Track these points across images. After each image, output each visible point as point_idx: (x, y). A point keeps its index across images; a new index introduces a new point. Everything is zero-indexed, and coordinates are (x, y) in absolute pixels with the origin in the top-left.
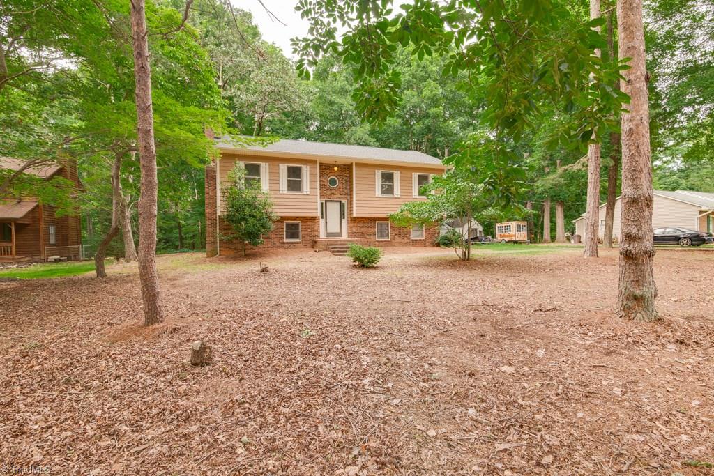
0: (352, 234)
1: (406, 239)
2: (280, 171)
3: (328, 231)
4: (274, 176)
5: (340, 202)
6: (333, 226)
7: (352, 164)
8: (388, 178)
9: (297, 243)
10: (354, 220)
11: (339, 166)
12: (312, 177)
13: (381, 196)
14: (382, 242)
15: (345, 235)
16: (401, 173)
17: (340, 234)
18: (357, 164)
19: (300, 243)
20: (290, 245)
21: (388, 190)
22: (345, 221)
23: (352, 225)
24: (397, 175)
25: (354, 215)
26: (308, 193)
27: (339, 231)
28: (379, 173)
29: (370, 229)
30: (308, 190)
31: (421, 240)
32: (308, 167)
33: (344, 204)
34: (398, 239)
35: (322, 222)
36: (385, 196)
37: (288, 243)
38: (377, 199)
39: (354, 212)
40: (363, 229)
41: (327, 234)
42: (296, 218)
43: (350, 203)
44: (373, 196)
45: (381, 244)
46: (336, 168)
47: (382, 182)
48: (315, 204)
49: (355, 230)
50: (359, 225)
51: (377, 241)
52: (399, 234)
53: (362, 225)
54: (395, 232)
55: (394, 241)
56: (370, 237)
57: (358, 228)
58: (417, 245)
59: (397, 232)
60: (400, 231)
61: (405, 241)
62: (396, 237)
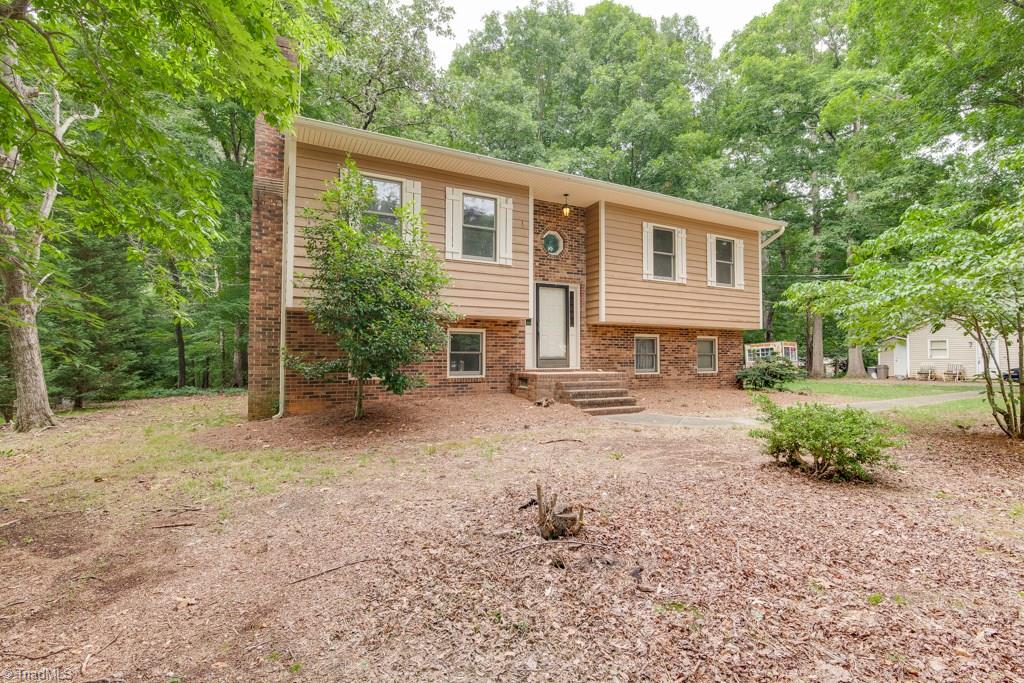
0: (590, 362)
1: (687, 372)
2: (449, 203)
3: (541, 355)
5: (566, 288)
6: (552, 347)
7: (596, 206)
8: (664, 240)
9: (476, 381)
10: (595, 330)
11: (576, 210)
12: (519, 225)
14: (646, 378)
15: (575, 362)
17: (564, 361)
18: (609, 205)
19: (482, 381)
20: (461, 385)
21: (664, 265)
22: (574, 331)
23: (589, 341)
24: (681, 238)
25: (603, 319)
26: (510, 263)
27: (561, 353)
28: (648, 229)
29: (623, 350)
31: (712, 375)
32: (510, 200)
33: (572, 293)
34: (674, 373)
35: (529, 330)
36: (660, 279)
37: (456, 383)
38: (647, 285)
39: (603, 311)
40: (612, 351)
41: (541, 362)
42: (474, 322)
43: (591, 290)
44: (639, 278)
45: (643, 383)
46: (566, 211)
47: (655, 250)
48: (522, 289)
49: (595, 353)
50: (603, 342)
51: (637, 377)
52: (675, 362)
53: (610, 342)
54: (669, 358)
55: (667, 377)
56: (624, 368)
57: (602, 347)
58: (706, 385)
59: (672, 358)
60: (677, 356)
61: (687, 377)
62: (670, 368)
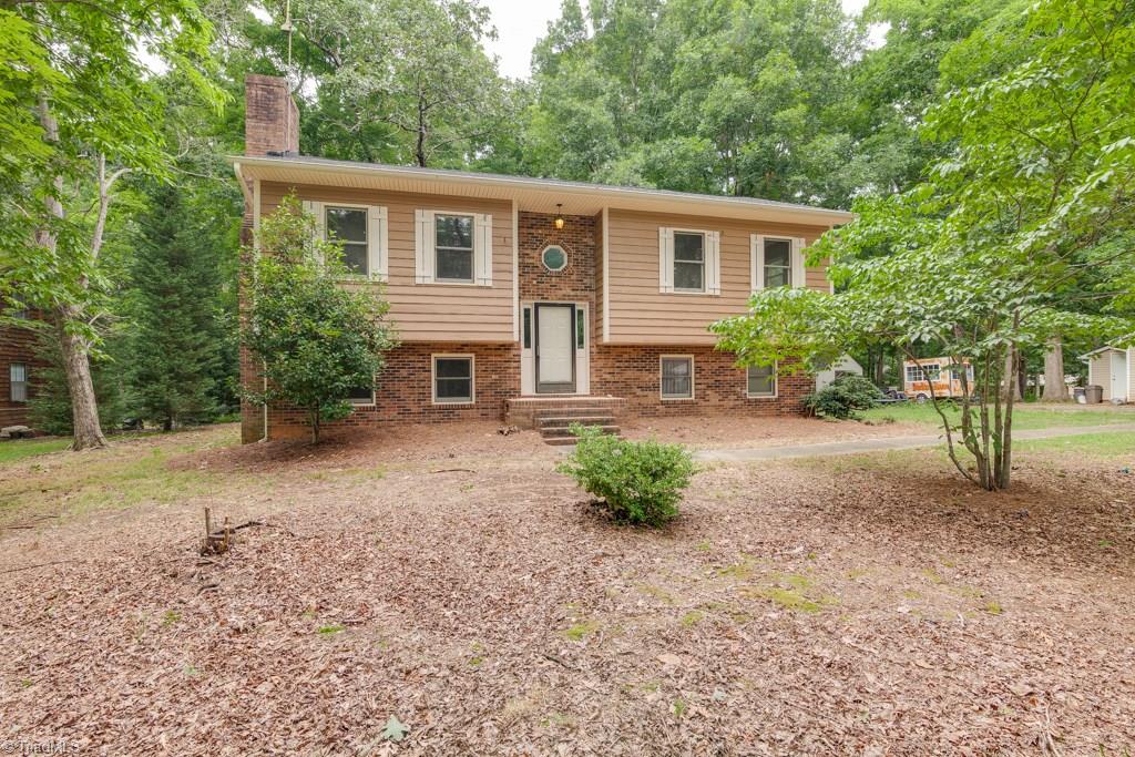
0: (600, 386)
1: (733, 397)
2: (418, 227)
3: (542, 379)
4: (401, 239)
5: (572, 307)
6: (555, 366)
7: (600, 214)
8: (689, 248)
9: (463, 407)
10: (606, 351)
11: (568, 220)
12: (500, 242)
13: (671, 290)
14: (676, 404)
15: (583, 386)
16: (722, 235)
17: (570, 386)
18: (614, 213)
19: (471, 407)
20: (448, 414)
21: (689, 274)
22: (583, 355)
23: (601, 363)
24: (712, 241)
25: (606, 339)
26: (489, 284)
27: (568, 378)
28: (667, 236)
29: (645, 373)
30: (489, 275)
31: (768, 400)
32: (490, 217)
33: (581, 312)
34: (714, 398)
35: (527, 356)
36: (683, 291)
37: (441, 409)
38: (666, 299)
39: (606, 331)
40: (629, 374)
41: (540, 387)
42: (462, 347)
43: (597, 309)
44: (655, 291)
45: (672, 410)
46: (560, 223)
47: (676, 258)
48: (506, 311)
49: (608, 377)
50: (618, 364)
51: (662, 403)
52: (716, 386)
53: (627, 364)
54: (706, 381)
55: (704, 403)
56: (645, 393)
57: (617, 370)
58: (760, 413)
59: (711, 381)
60: (719, 378)
61: (732, 403)
62: (708, 392)
